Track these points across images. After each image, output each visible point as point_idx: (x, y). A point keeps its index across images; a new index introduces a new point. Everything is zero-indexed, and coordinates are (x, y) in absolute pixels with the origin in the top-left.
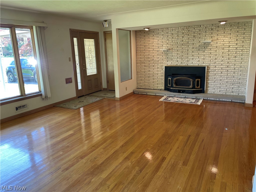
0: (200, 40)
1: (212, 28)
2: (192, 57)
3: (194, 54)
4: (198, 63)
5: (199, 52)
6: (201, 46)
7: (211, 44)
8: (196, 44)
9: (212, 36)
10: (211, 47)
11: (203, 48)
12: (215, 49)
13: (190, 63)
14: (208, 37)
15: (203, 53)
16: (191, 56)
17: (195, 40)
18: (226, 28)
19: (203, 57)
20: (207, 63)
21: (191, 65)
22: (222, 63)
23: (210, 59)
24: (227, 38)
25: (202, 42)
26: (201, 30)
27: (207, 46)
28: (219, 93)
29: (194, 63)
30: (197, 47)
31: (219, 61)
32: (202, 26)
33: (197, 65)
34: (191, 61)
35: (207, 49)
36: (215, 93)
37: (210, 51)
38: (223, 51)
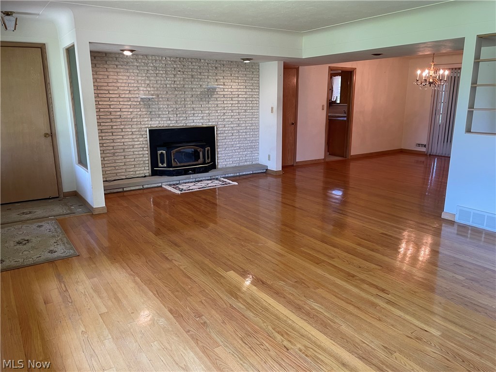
0: (201, 83)
1: (216, 66)
2: (193, 112)
3: (194, 106)
4: (202, 121)
5: (201, 103)
6: (204, 93)
7: (217, 90)
8: (197, 90)
9: (217, 78)
10: (217, 96)
11: (207, 96)
12: (222, 99)
13: (190, 121)
14: (212, 80)
15: (207, 105)
16: (191, 110)
17: (195, 83)
18: (233, 69)
19: (207, 112)
20: (213, 120)
21: (192, 124)
22: (232, 120)
23: (217, 114)
24: (234, 84)
25: (204, 87)
26: (202, 67)
27: (212, 93)
28: (232, 165)
29: (195, 121)
30: (197, 95)
31: (228, 117)
32: (202, 61)
33: (201, 124)
34: (191, 118)
35: (212, 99)
36: (228, 166)
37: (216, 102)
38: (232, 102)
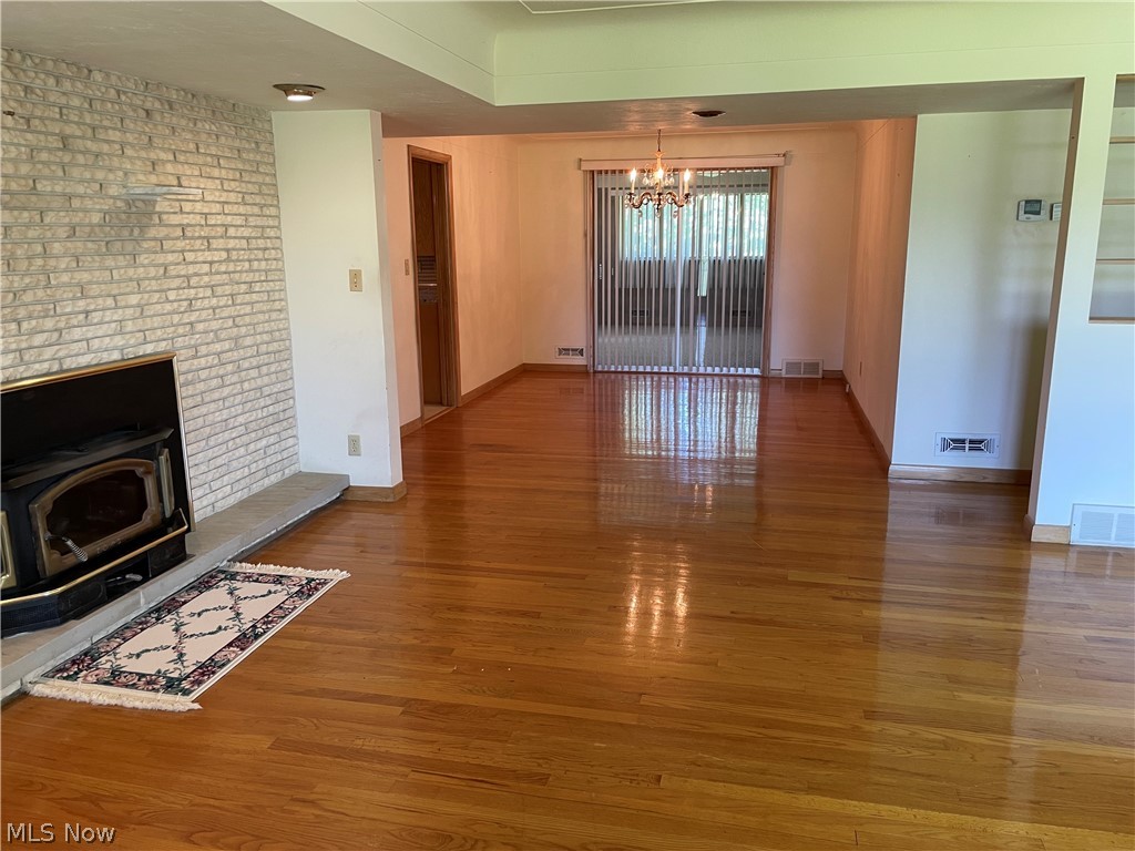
0: (100, 175)
1: (148, 105)
2: (81, 304)
3: (85, 276)
4: (119, 341)
5: (110, 262)
6: (115, 221)
7: (158, 209)
8: (88, 203)
9: (153, 156)
10: (163, 232)
11: (126, 233)
12: (180, 244)
13: (75, 348)
14: (139, 163)
15: (131, 272)
16: (74, 299)
17: (76, 173)
18: (199, 125)
19: (134, 299)
20: (159, 332)
21: (84, 360)
22: (215, 325)
23: (168, 307)
24: (210, 184)
25: (113, 191)
26: (97, 105)
27: (145, 220)
28: (232, 501)
29: (96, 344)
30: (91, 225)
31: (204, 314)
32: (98, 76)
33: (116, 356)
34: (77, 333)
35: (145, 245)
36: (220, 507)
37: (160, 258)
38: (208, 256)
